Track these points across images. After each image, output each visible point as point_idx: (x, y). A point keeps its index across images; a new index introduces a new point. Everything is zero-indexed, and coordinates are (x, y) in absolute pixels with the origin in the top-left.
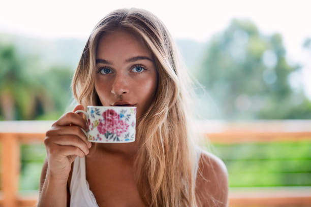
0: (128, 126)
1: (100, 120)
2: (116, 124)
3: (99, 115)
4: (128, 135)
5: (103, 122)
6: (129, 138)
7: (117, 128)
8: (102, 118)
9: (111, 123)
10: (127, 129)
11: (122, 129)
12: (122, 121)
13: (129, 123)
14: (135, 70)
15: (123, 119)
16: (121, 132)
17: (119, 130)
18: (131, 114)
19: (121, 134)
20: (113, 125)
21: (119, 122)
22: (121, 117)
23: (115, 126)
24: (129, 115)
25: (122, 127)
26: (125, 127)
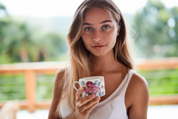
0: (100, 88)
1: (85, 87)
2: (94, 89)
3: (84, 84)
4: (100, 93)
5: (87, 88)
6: (101, 94)
7: (94, 90)
8: (86, 86)
9: (91, 88)
10: (99, 90)
11: (97, 90)
12: (96, 86)
13: (100, 87)
14: (104, 28)
15: (97, 85)
16: (96, 92)
17: (95, 91)
18: (101, 82)
19: (97, 93)
20: (92, 89)
21: (94, 87)
22: (95, 84)
23: (93, 89)
24: (100, 83)
25: (96, 89)
26: (98, 89)
